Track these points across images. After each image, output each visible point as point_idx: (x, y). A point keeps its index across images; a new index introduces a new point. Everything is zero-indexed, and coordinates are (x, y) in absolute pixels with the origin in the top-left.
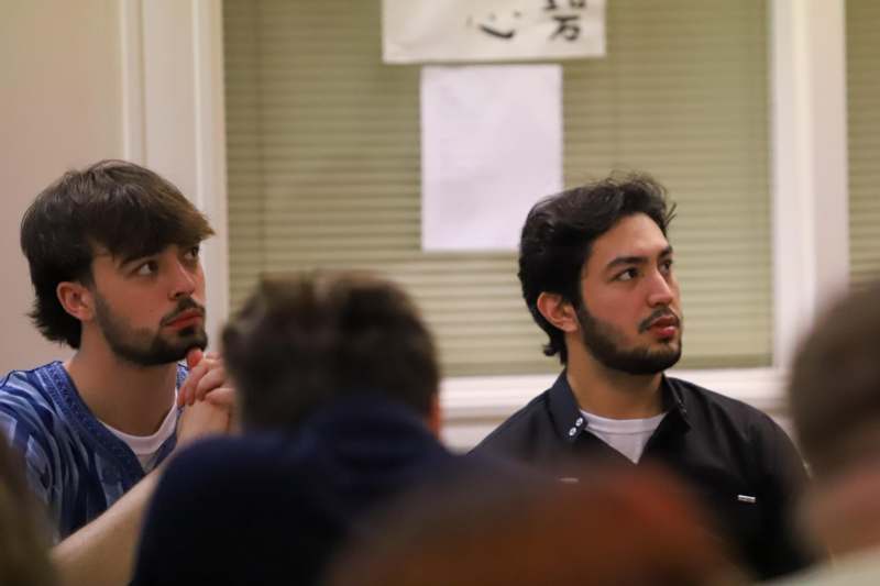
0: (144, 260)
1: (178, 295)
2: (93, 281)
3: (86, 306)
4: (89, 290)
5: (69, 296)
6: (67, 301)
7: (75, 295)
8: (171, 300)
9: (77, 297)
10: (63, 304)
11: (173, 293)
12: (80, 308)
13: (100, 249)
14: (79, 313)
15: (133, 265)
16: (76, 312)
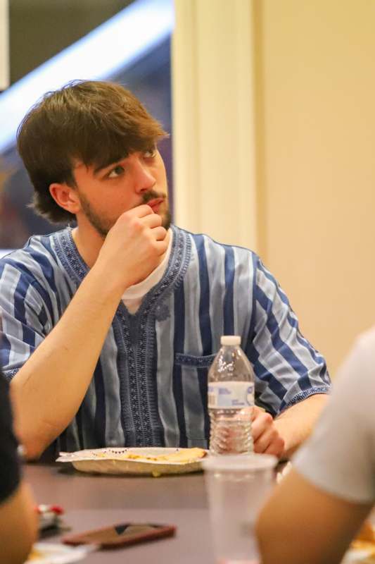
0: (112, 167)
1: (143, 190)
2: (76, 184)
3: (73, 201)
4: (74, 189)
5: (59, 194)
6: (59, 197)
7: (64, 193)
8: (138, 194)
9: (65, 195)
10: (56, 201)
11: (139, 189)
12: (69, 202)
13: (77, 162)
14: (70, 207)
15: (104, 172)
16: (66, 205)
